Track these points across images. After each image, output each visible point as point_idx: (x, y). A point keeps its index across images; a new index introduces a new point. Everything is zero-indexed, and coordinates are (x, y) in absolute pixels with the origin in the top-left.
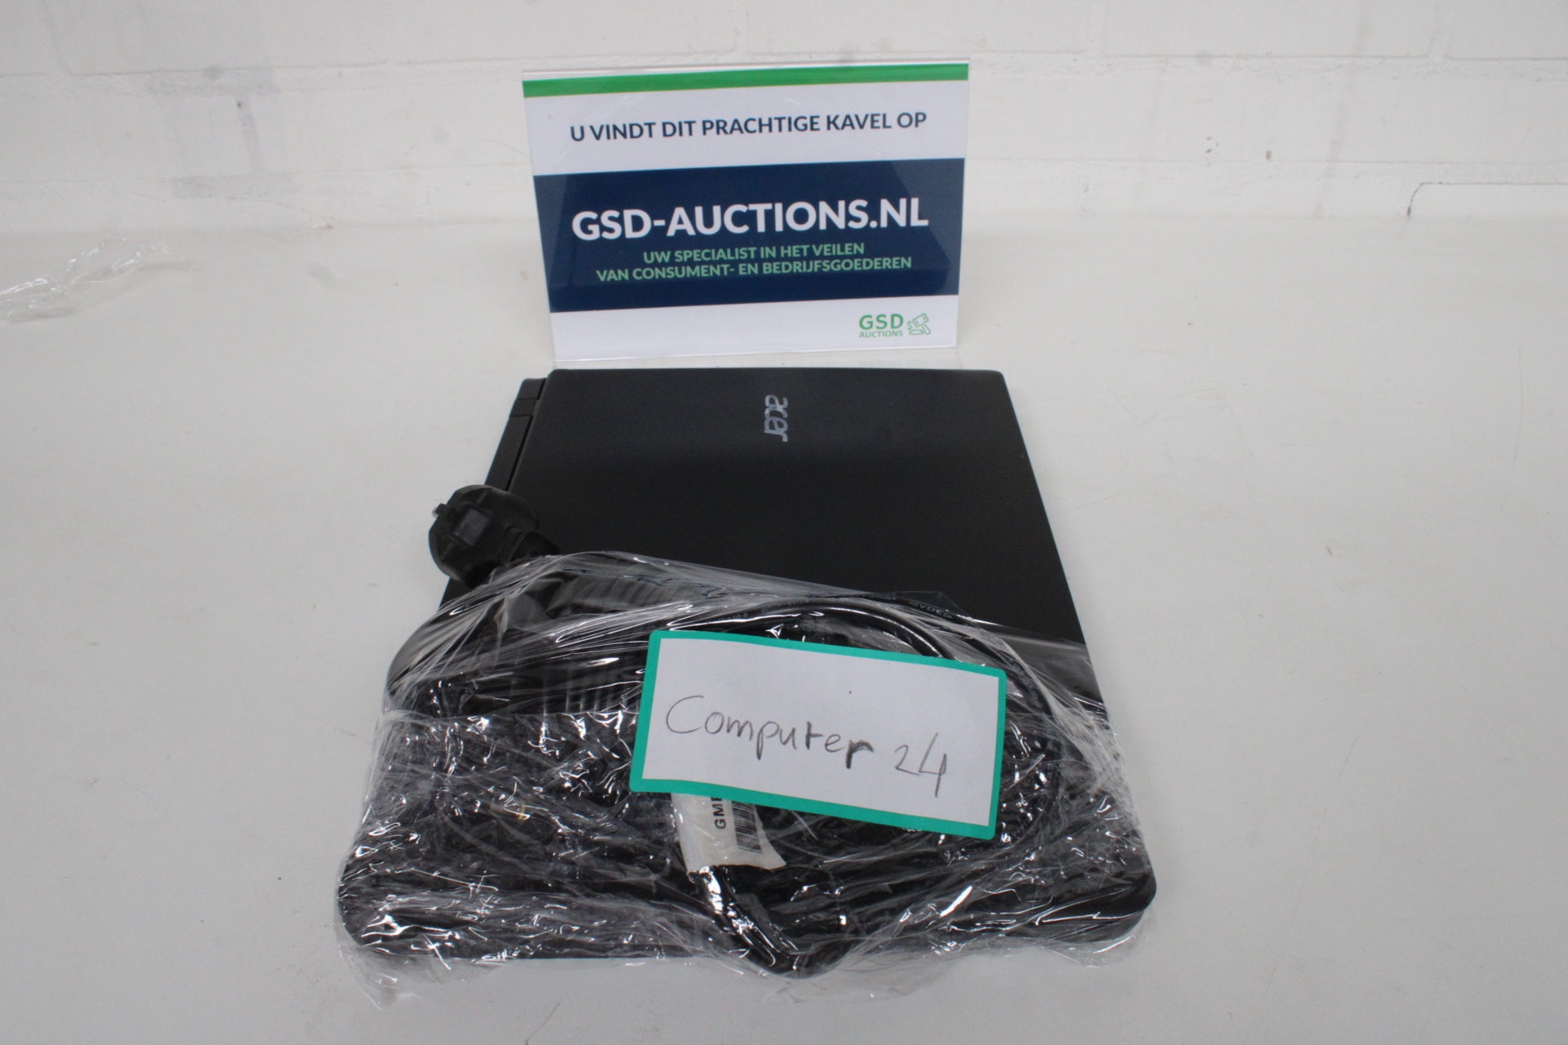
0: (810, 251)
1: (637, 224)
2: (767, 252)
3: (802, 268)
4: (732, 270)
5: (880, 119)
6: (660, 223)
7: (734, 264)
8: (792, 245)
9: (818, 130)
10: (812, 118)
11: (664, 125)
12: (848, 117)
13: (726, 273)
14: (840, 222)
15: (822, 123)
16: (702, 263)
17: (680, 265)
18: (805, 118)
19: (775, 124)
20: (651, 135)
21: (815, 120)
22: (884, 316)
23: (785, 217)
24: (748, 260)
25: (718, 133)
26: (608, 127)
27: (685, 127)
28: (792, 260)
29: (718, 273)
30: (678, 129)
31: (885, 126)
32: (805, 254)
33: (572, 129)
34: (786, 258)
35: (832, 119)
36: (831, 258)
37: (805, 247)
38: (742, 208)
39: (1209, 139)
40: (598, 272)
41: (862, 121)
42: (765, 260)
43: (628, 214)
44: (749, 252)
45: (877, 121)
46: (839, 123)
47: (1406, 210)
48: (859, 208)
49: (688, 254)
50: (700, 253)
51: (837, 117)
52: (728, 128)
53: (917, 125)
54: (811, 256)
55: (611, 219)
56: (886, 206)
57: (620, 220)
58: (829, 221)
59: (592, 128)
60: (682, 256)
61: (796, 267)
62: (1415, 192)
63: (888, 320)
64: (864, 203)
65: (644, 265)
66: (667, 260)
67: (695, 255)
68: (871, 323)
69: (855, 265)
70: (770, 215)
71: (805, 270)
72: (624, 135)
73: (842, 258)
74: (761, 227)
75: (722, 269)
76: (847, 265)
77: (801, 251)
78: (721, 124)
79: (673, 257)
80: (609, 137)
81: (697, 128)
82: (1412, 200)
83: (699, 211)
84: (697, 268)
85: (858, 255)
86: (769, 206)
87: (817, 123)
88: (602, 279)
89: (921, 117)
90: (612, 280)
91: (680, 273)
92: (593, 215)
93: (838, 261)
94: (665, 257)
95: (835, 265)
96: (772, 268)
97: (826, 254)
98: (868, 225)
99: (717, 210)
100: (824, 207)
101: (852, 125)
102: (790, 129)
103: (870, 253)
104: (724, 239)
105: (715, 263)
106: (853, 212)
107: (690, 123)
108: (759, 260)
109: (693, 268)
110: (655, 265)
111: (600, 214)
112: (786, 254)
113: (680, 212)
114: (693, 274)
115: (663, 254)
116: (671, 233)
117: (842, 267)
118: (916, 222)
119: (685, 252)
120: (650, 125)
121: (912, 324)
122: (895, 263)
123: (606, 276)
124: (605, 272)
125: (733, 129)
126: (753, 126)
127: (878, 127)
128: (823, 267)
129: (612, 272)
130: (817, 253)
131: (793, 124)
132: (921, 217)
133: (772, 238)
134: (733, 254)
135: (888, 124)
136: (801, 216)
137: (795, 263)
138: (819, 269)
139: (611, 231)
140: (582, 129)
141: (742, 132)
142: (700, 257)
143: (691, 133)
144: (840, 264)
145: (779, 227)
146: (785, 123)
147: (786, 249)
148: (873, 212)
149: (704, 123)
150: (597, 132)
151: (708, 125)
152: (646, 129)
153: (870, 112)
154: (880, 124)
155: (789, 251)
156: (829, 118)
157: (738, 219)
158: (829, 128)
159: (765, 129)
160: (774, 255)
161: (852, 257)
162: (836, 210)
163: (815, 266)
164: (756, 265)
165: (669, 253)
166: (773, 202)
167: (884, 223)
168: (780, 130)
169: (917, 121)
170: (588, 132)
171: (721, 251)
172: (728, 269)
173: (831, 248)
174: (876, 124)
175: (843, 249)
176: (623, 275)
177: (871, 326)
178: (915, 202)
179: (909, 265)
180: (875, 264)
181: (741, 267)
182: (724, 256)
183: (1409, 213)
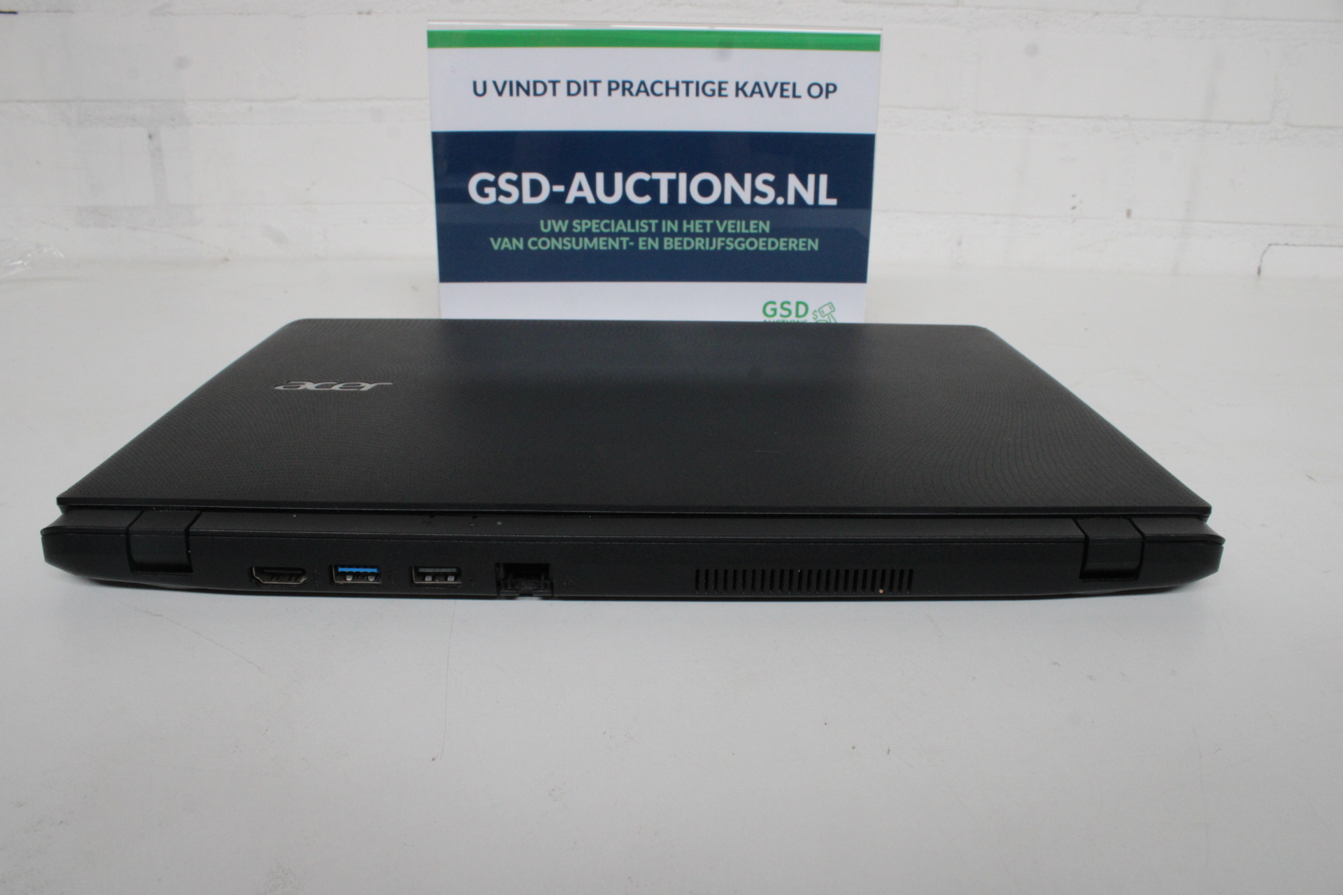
0: (714, 227)
1: (536, 188)
2: (669, 225)
3: (704, 245)
4: (632, 244)
5: (790, 87)
6: (559, 188)
7: (634, 237)
8: (695, 219)
9: (726, 96)
10: (720, 83)
11: (569, 83)
12: (757, 84)
13: (625, 247)
14: (746, 197)
15: (730, 89)
16: (601, 234)
17: (581, 235)
18: (713, 83)
19: (682, 87)
20: (554, 94)
21: (723, 86)
22: (788, 303)
23: (688, 188)
24: (649, 234)
25: (624, 94)
26: (511, 83)
27: (590, 87)
28: (694, 235)
29: (617, 246)
30: (582, 88)
31: (794, 96)
32: (708, 230)
33: (475, 84)
34: (689, 234)
35: (740, 86)
36: (735, 236)
37: (709, 222)
38: (645, 176)
39: (1074, 196)
40: (492, 240)
41: (771, 88)
42: (667, 234)
43: (527, 177)
44: (650, 225)
45: (787, 90)
46: (748, 89)
47: (1256, 270)
48: (766, 182)
49: (586, 224)
50: (599, 224)
51: (745, 84)
52: (634, 90)
53: (827, 97)
54: (715, 233)
55: (509, 182)
56: (793, 181)
57: (518, 184)
58: (734, 195)
59: (495, 83)
60: (581, 225)
61: (699, 244)
62: (1264, 253)
63: (793, 307)
64: (771, 177)
65: (540, 234)
66: (564, 229)
67: (594, 225)
68: (775, 310)
69: (760, 244)
70: (673, 185)
71: (707, 248)
72: (527, 93)
73: (747, 236)
74: (664, 198)
75: (621, 243)
76: (752, 244)
77: (704, 226)
78: (627, 86)
79: (570, 227)
80: (511, 94)
81: (602, 88)
82: (1261, 261)
83: (600, 177)
84: (595, 240)
85: (764, 234)
86: (672, 176)
87: (725, 89)
88: (496, 247)
89: (831, 88)
90: (506, 249)
91: (577, 244)
92: (490, 177)
93: (743, 239)
94: (562, 226)
95: (740, 243)
96: (673, 243)
97: (730, 231)
98: (774, 203)
99: (618, 177)
100: (729, 179)
101: (761, 93)
102: (697, 94)
103: (776, 233)
104: (624, 209)
105: (613, 236)
106: (760, 186)
107: (595, 83)
108: (660, 235)
109: (591, 240)
110: (552, 234)
111: (497, 174)
112: (688, 229)
113: (580, 177)
114: (591, 246)
115: (560, 222)
116: (570, 200)
117: (746, 246)
118: (824, 200)
119: (584, 222)
120: (554, 83)
121: (818, 314)
122: (801, 244)
123: (501, 244)
124: (499, 240)
125: (639, 91)
126: (660, 89)
127: (788, 97)
128: (726, 245)
129: (506, 240)
130: (721, 230)
131: (701, 89)
132: (829, 196)
133: (675, 210)
134: (633, 226)
135: (797, 94)
136: (706, 188)
137: (697, 239)
138: (723, 247)
139: (508, 195)
140: (485, 83)
141: (648, 94)
142: (599, 228)
143: (595, 94)
144: (744, 242)
145: (682, 199)
146: (692, 88)
147: (688, 223)
148: (781, 188)
149: (610, 83)
150: (500, 88)
151: (614, 86)
152: (550, 86)
153: (780, 80)
154: (790, 93)
155: (691, 226)
156: (737, 84)
157: (640, 188)
158: (737, 95)
159: (672, 92)
161: (757, 236)
162: (741, 182)
163: (718, 243)
164: (657, 239)
165: (567, 222)
166: (677, 172)
167: (791, 200)
168: (687, 94)
169: (828, 92)
170: (490, 87)
171: (621, 222)
172: (628, 242)
173: (735, 224)
174: (785, 93)
175: (747, 227)
176: (518, 244)
177: (775, 314)
178: (824, 179)
179: (816, 247)
180: (781, 244)
181: (641, 240)
182: (624, 228)
183: (1259, 272)
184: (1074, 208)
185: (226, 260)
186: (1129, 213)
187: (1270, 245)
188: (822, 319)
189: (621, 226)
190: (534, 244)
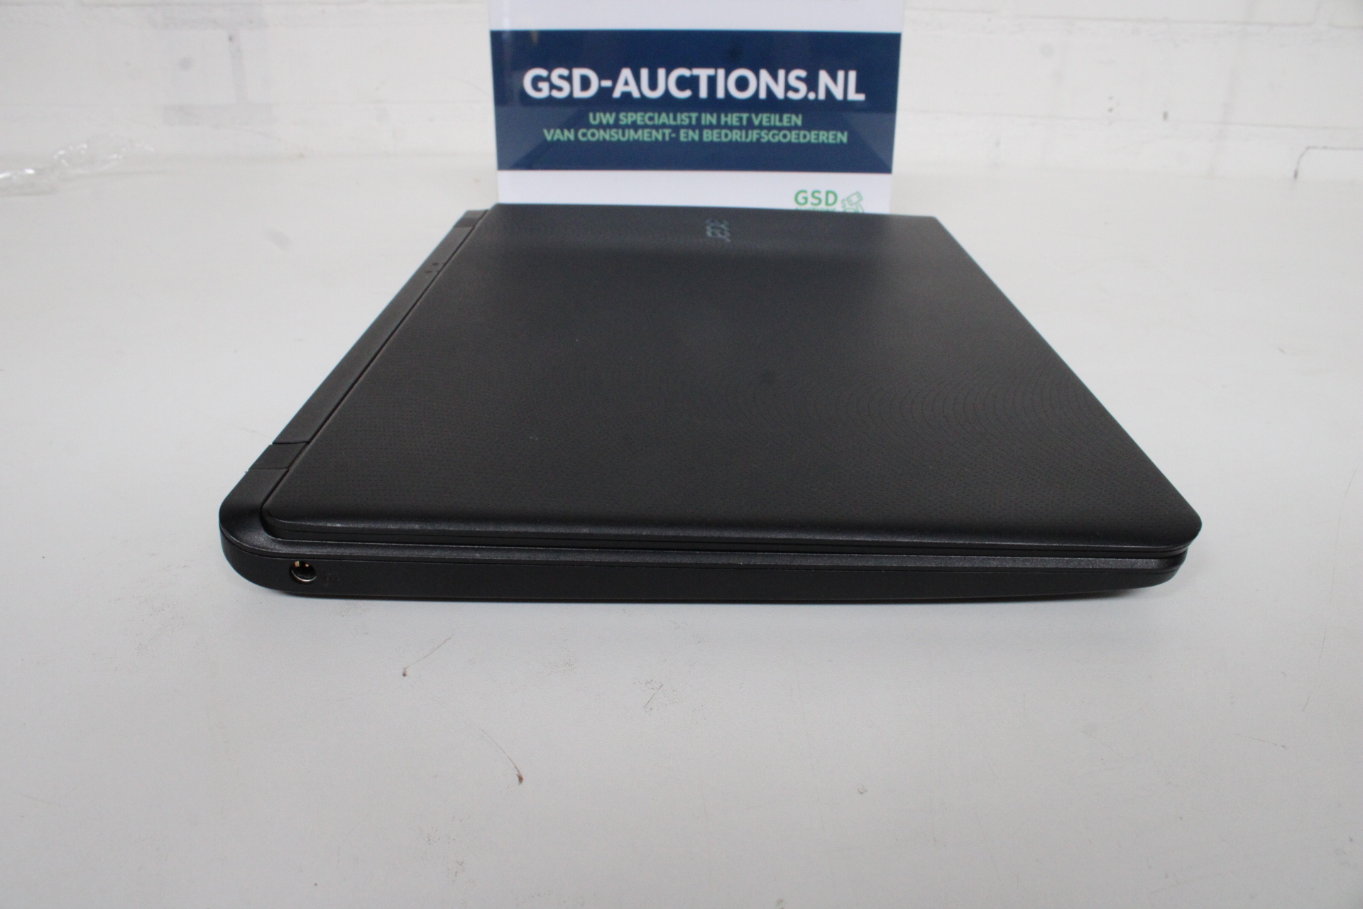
0: (750, 120)
1: (585, 83)
2: (708, 118)
3: (741, 137)
4: (674, 135)
6: (607, 83)
7: (676, 129)
8: (732, 112)
13: (667, 138)
14: (779, 92)
16: (645, 127)
17: (625, 127)
22: (819, 192)
23: (726, 84)
24: (690, 127)
28: (731, 128)
29: (660, 138)
32: (745, 122)
34: (727, 127)
36: (770, 128)
37: (745, 116)
38: (685, 72)
39: (1112, 97)
40: (545, 132)
42: (706, 127)
43: (577, 73)
44: (690, 118)
47: (1293, 173)
48: (798, 78)
49: (632, 117)
50: (643, 117)
54: (750, 126)
55: (561, 77)
56: (824, 77)
57: (569, 79)
58: (769, 91)
60: (627, 118)
61: (736, 136)
62: (1301, 156)
63: (823, 196)
64: (803, 73)
65: (589, 126)
66: (611, 122)
67: (639, 117)
68: (806, 199)
69: (792, 137)
70: (712, 81)
71: (744, 139)
73: (780, 129)
74: (703, 93)
75: (664, 135)
76: (785, 136)
77: (741, 119)
79: (617, 119)
82: (1298, 164)
83: (644, 73)
84: (640, 132)
85: (796, 127)
86: (711, 72)
88: (549, 138)
90: (558, 140)
91: (624, 135)
92: (543, 73)
93: (775, 132)
94: (609, 118)
95: (773, 136)
96: (712, 135)
97: (765, 123)
98: (806, 98)
99: (661, 73)
100: (764, 74)
103: (807, 126)
104: (667, 103)
105: (657, 128)
106: (793, 82)
108: (699, 127)
109: (636, 131)
110: (600, 126)
111: (550, 70)
112: (726, 122)
113: (626, 73)
114: (636, 137)
115: (608, 115)
116: (617, 94)
117: (779, 138)
118: (854, 96)
119: (630, 114)
121: (846, 202)
122: (831, 137)
123: (554, 135)
124: (552, 131)
128: (761, 137)
129: (558, 131)
130: (756, 122)
132: (858, 90)
133: (714, 104)
134: (675, 119)
136: (742, 84)
137: (735, 131)
138: (758, 140)
139: (560, 89)
142: (643, 120)
144: (778, 135)
145: (720, 94)
147: (726, 116)
148: (812, 83)
155: (729, 119)
157: (682, 83)
160: (714, 121)
161: (790, 129)
162: (775, 78)
163: (753, 136)
164: (697, 132)
165: (614, 115)
166: (716, 67)
167: (822, 96)
171: (664, 115)
172: (670, 134)
173: (769, 118)
175: (781, 120)
176: (569, 135)
177: (806, 202)
178: (852, 75)
179: (845, 140)
180: (811, 137)
181: (682, 132)
182: (666, 121)
183: (1296, 175)
184: (1111, 110)
185: (302, 156)
186: (1165, 116)
187: (1308, 148)
188: (850, 209)
189: (664, 118)
190: (584, 135)
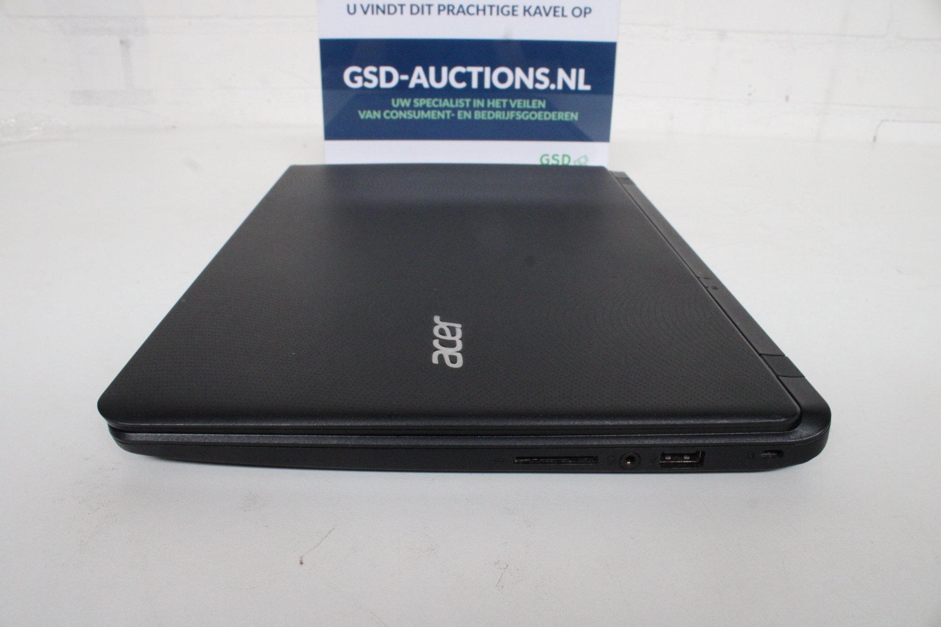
0: (508, 104)
1: (389, 77)
2: (478, 103)
3: (502, 116)
4: (453, 115)
5: (560, 10)
6: (405, 77)
7: (455, 111)
8: (495, 99)
9: (517, 15)
10: (513, 7)
11: (412, 6)
12: (538, 8)
13: (448, 117)
14: (529, 84)
15: (520, 11)
16: (432, 109)
17: (417, 109)
18: (508, 6)
19: (488, 10)
20: (402, 13)
21: (515, 8)
22: (557, 155)
23: (491, 77)
24: (465, 109)
25: (448, 13)
26: (373, 6)
27: (426, 9)
28: (495, 110)
29: (443, 117)
30: (420, 10)
31: (563, 15)
32: (504, 106)
33: (348, 6)
34: (492, 109)
35: (527, 8)
36: (522, 110)
37: (505, 101)
38: (461, 69)
39: (750, 86)
40: (360, 112)
41: (547, 10)
42: (477, 109)
43: (383, 70)
44: (465, 103)
45: (558, 12)
46: (532, 11)
47: (873, 138)
48: (543, 74)
49: (423, 102)
50: (431, 102)
51: (530, 7)
52: (455, 11)
53: (585, 16)
54: (508, 108)
55: (371, 73)
56: (561, 73)
57: (377, 74)
58: (522, 83)
59: (362, 6)
60: (419, 102)
61: (498, 115)
62: (878, 126)
63: (560, 159)
64: (546, 71)
65: (391, 108)
66: (408, 105)
67: (428, 102)
68: (548, 160)
69: (539, 116)
70: (481, 76)
71: (504, 118)
72: (384, 12)
73: (530, 110)
74: (475, 84)
75: (446, 115)
76: (533, 116)
77: (502, 103)
78: (451, 8)
79: (412, 103)
80: (373, 13)
81: (434, 9)
82: (876, 132)
83: (432, 70)
84: (429, 112)
85: (541, 109)
86: (480, 69)
87: (516, 11)
88: (362, 116)
89: (588, 11)
90: (369, 119)
91: (417, 115)
92: (358, 69)
93: (526, 112)
94: (406, 103)
95: (525, 115)
96: (481, 115)
97: (519, 106)
98: (548, 88)
99: (444, 70)
100: (519, 71)
101: (540, 13)
102: (498, 14)
103: (550, 108)
104: (448, 92)
105: (441, 109)
106: (539, 77)
107: (429, 6)
108: (472, 109)
109: (426, 112)
110: (400, 108)
111: (363, 67)
112: (491, 106)
113: (419, 70)
114: (426, 116)
115: (405, 100)
116: (412, 85)
117: (529, 117)
118: (583, 87)
119: (421, 100)
120: (402, 6)
121: (577, 163)
122: (566, 116)
123: (366, 115)
124: (364, 112)
125: (458, 12)
126: (473, 10)
127: (558, 16)
128: (516, 116)
129: (369, 112)
130: (513, 106)
131: (500, 10)
132: (586, 83)
133: (483, 93)
134: (454, 103)
135: (565, 13)
136: (503, 78)
137: (497, 112)
138: (514, 118)
139: (370, 81)
140: (355, 6)
141: (464, 14)
142: (431, 104)
143: (429, 13)
144: (528, 114)
145: (487, 85)
146: (495, 9)
147: (491, 101)
148: (553, 78)
149: (439, 6)
150: (365, 8)
151: (442, 8)
152: (399, 8)
153: (554, 5)
154: (559, 13)
155: (493, 103)
156: (525, 7)
157: (459, 77)
158: (524, 14)
159: (481, 13)
160: (483, 105)
161: (537, 110)
162: (526, 73)
163: (511, 115)
164: (470, 112)
165: (410, 100)
166: (484, 65)
167: (560, 87)
168: (491, 13)
169: (585, 13)
170: (359, 9)
171: (446, 100)
172: (450, 114)
173: (522, 102)
174: (557, 14)
175: (530, 104)
176: (377, 115)
177: (548, 163)
178: (582, 72)
179: (576, 118)
180: (552, 116)
181: (459, 113)
182: (448, 105)
183: (875, 139)
184: (750, 94)
186: (787, 98)
187: (883, 121)
189: (446, 103)
190: (388, 115)
